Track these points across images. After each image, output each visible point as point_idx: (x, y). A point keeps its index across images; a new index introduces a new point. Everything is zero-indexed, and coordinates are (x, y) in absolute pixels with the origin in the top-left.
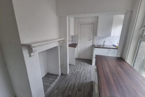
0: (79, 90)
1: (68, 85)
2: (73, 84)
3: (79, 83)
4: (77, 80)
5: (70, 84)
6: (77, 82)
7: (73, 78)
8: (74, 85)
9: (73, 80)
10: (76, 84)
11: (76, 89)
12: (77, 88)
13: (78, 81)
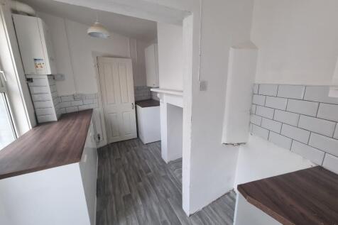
0: (128, 198)
1: (156, 192)
2: (147, 198)
3: (136, 209)
4: (145, 214)
5: (154, 195)
6: (142, 208)
7: (160, 211)
8: (143, 199)
9: (155, 208)
10: (140, 203)
11: (135, 194)
12: (134, 198)
13: (143, 213)
